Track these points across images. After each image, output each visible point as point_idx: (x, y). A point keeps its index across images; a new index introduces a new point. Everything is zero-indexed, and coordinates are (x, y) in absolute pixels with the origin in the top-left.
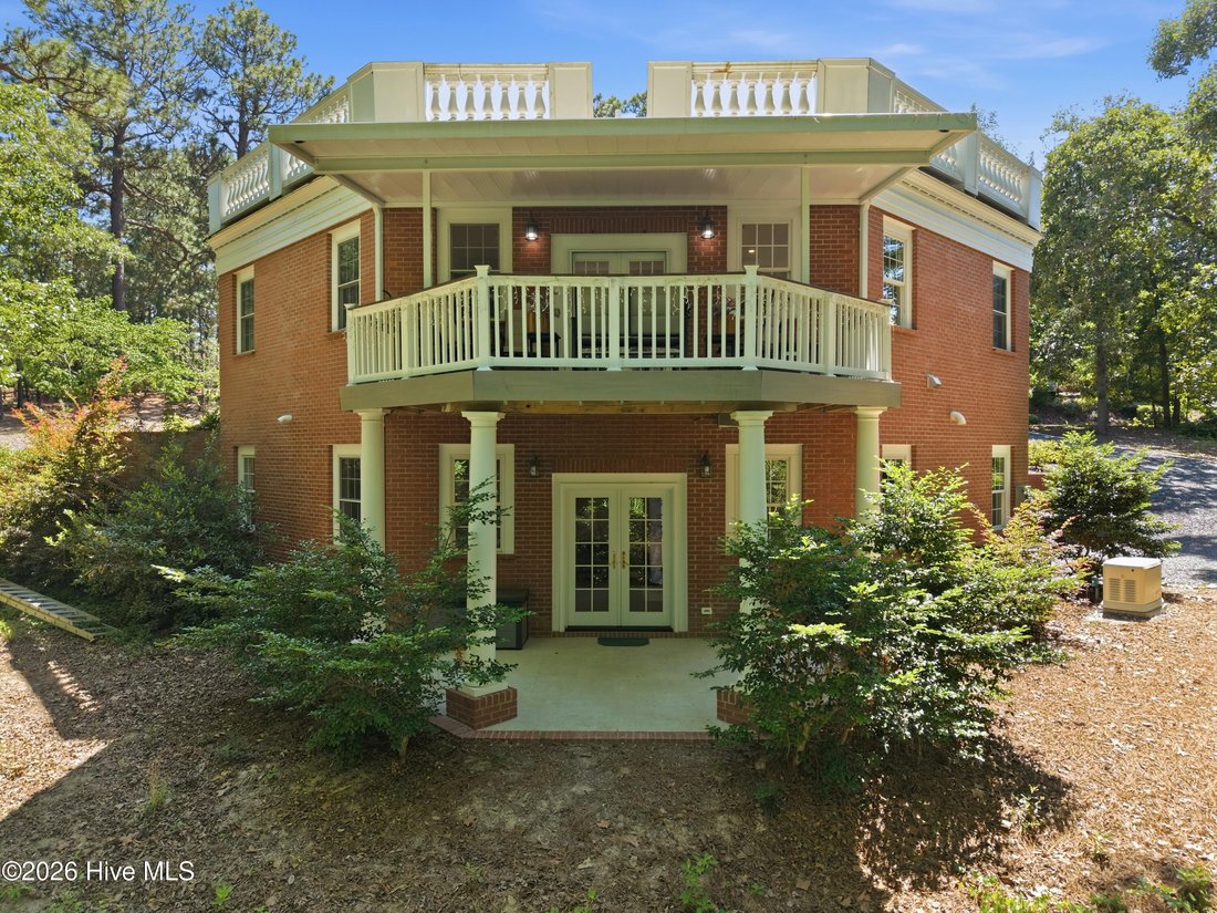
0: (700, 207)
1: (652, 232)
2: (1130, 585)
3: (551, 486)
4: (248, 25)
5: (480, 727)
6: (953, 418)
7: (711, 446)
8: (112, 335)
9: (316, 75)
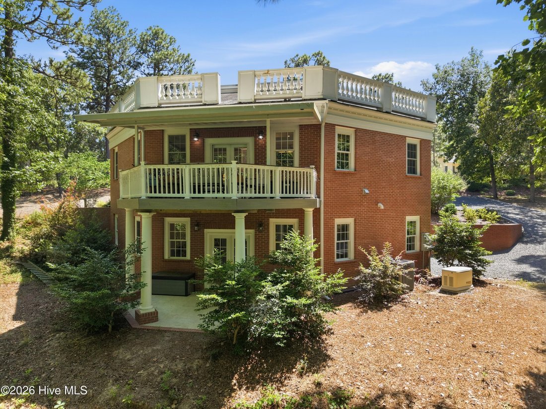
0: (259, 127)
1: (241, 137)
2: (451, 279)
3: (204, 234)
4: (156, 35)
5: (142, 324)
6: (379, 206)
7: (263, 219)
8: (90, 167)
9: (182, 54)
